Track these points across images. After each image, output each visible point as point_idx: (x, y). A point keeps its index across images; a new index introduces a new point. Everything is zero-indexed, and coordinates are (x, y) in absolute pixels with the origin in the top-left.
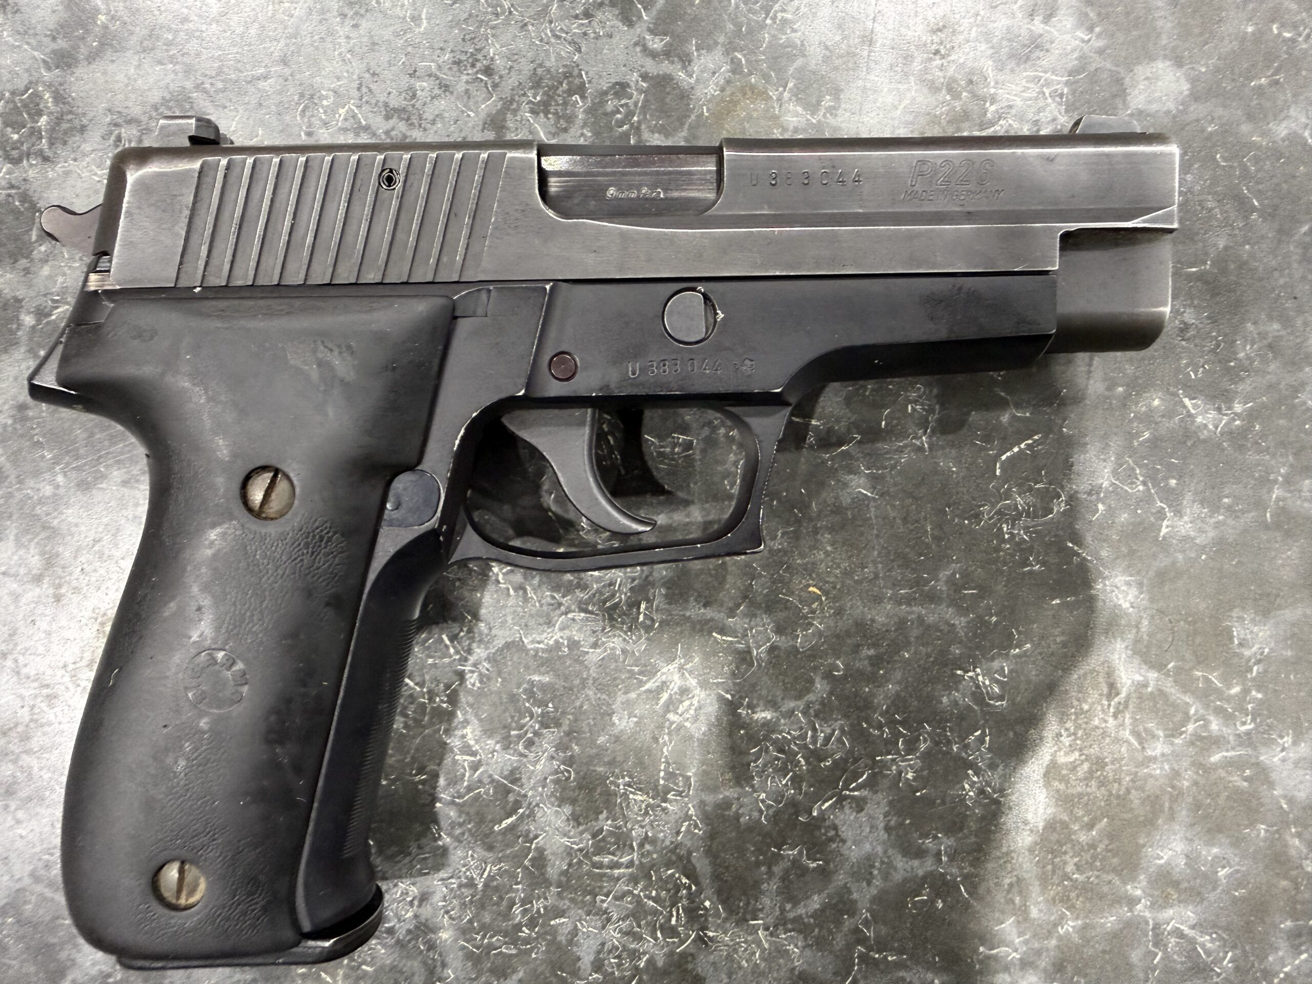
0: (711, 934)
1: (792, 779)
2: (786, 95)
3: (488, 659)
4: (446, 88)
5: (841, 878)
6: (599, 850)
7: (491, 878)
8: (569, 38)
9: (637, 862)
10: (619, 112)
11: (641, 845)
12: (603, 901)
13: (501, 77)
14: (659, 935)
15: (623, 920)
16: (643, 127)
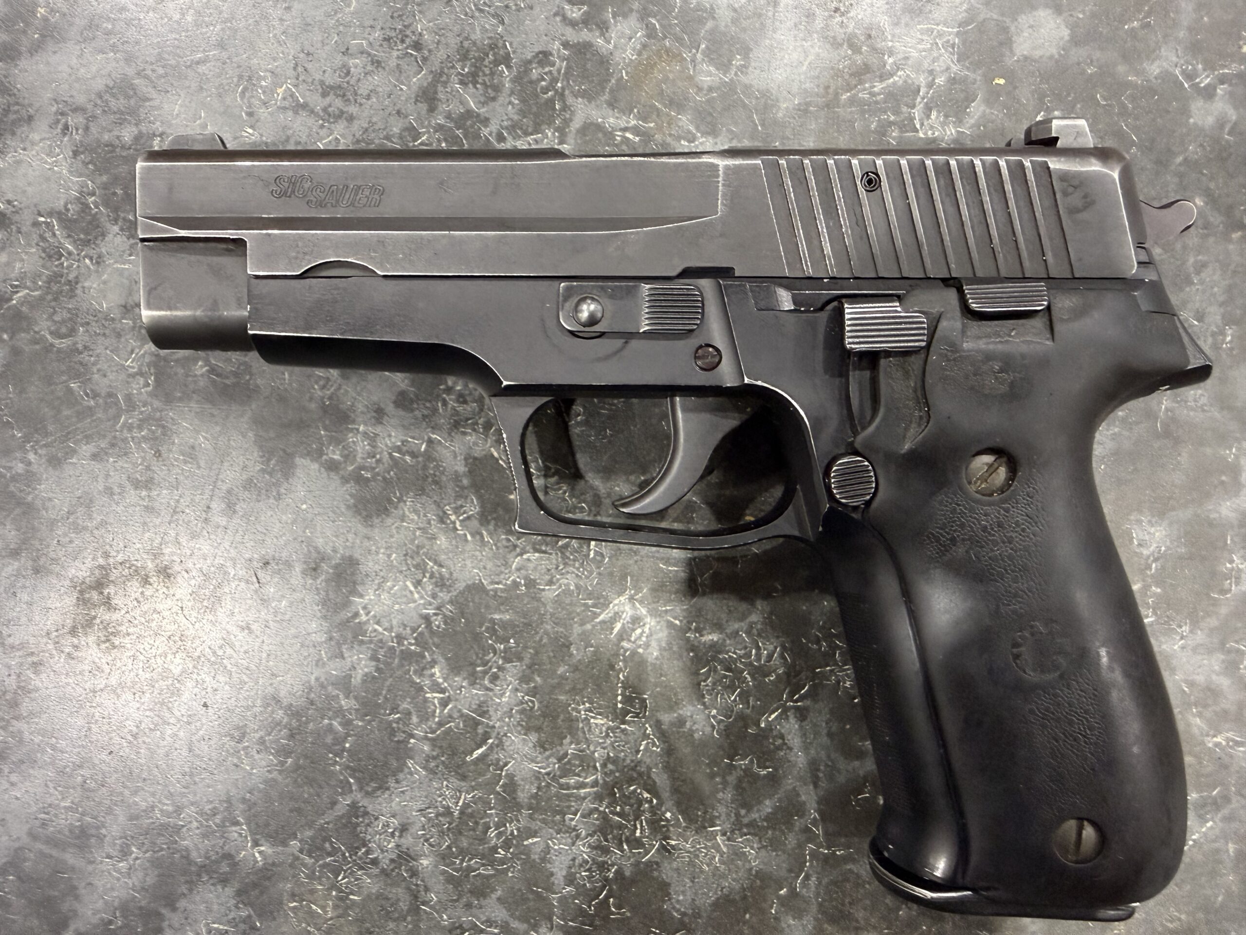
0: (673, 843)
1: (739, 695)
2: (699, 56)
3: (451, 602)
4: (378, 63)
5: (789, 783)
6: (565, 773)
7: (466, 805)
8: (492, 10)
9: (601, 782)
10: (544, 79)
11: (604, 765)
12: (572, 819)
13: (430, 51)
14: (625, 847)
15: (592, 835)
16: (567, 92)
